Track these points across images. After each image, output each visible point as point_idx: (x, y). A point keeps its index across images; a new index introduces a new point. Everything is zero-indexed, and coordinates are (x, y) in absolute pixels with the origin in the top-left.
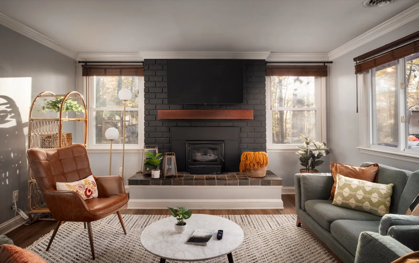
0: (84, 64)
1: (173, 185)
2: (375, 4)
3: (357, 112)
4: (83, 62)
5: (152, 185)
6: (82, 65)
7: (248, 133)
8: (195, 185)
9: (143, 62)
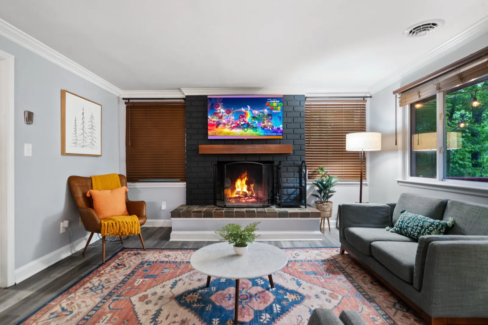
0: (127, 101)
1: (215, 217)
2: (415, 34)
3: (396, 144)
4: (126, 99)
5: (193, 217)
6: (125, 102)
7: (288, 167)
8: (236, 217)
9: (185, 98)
